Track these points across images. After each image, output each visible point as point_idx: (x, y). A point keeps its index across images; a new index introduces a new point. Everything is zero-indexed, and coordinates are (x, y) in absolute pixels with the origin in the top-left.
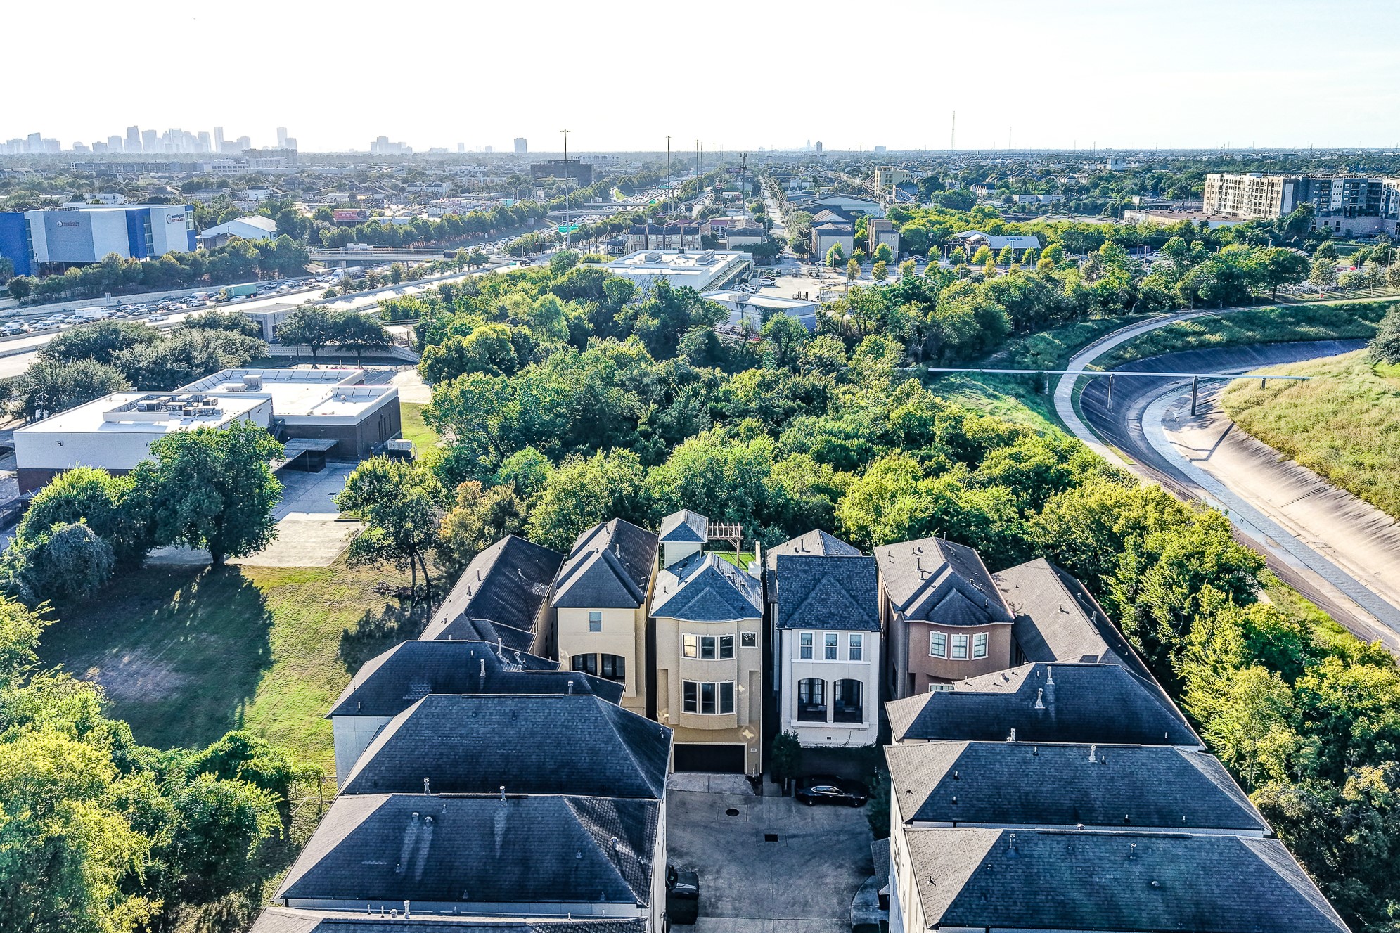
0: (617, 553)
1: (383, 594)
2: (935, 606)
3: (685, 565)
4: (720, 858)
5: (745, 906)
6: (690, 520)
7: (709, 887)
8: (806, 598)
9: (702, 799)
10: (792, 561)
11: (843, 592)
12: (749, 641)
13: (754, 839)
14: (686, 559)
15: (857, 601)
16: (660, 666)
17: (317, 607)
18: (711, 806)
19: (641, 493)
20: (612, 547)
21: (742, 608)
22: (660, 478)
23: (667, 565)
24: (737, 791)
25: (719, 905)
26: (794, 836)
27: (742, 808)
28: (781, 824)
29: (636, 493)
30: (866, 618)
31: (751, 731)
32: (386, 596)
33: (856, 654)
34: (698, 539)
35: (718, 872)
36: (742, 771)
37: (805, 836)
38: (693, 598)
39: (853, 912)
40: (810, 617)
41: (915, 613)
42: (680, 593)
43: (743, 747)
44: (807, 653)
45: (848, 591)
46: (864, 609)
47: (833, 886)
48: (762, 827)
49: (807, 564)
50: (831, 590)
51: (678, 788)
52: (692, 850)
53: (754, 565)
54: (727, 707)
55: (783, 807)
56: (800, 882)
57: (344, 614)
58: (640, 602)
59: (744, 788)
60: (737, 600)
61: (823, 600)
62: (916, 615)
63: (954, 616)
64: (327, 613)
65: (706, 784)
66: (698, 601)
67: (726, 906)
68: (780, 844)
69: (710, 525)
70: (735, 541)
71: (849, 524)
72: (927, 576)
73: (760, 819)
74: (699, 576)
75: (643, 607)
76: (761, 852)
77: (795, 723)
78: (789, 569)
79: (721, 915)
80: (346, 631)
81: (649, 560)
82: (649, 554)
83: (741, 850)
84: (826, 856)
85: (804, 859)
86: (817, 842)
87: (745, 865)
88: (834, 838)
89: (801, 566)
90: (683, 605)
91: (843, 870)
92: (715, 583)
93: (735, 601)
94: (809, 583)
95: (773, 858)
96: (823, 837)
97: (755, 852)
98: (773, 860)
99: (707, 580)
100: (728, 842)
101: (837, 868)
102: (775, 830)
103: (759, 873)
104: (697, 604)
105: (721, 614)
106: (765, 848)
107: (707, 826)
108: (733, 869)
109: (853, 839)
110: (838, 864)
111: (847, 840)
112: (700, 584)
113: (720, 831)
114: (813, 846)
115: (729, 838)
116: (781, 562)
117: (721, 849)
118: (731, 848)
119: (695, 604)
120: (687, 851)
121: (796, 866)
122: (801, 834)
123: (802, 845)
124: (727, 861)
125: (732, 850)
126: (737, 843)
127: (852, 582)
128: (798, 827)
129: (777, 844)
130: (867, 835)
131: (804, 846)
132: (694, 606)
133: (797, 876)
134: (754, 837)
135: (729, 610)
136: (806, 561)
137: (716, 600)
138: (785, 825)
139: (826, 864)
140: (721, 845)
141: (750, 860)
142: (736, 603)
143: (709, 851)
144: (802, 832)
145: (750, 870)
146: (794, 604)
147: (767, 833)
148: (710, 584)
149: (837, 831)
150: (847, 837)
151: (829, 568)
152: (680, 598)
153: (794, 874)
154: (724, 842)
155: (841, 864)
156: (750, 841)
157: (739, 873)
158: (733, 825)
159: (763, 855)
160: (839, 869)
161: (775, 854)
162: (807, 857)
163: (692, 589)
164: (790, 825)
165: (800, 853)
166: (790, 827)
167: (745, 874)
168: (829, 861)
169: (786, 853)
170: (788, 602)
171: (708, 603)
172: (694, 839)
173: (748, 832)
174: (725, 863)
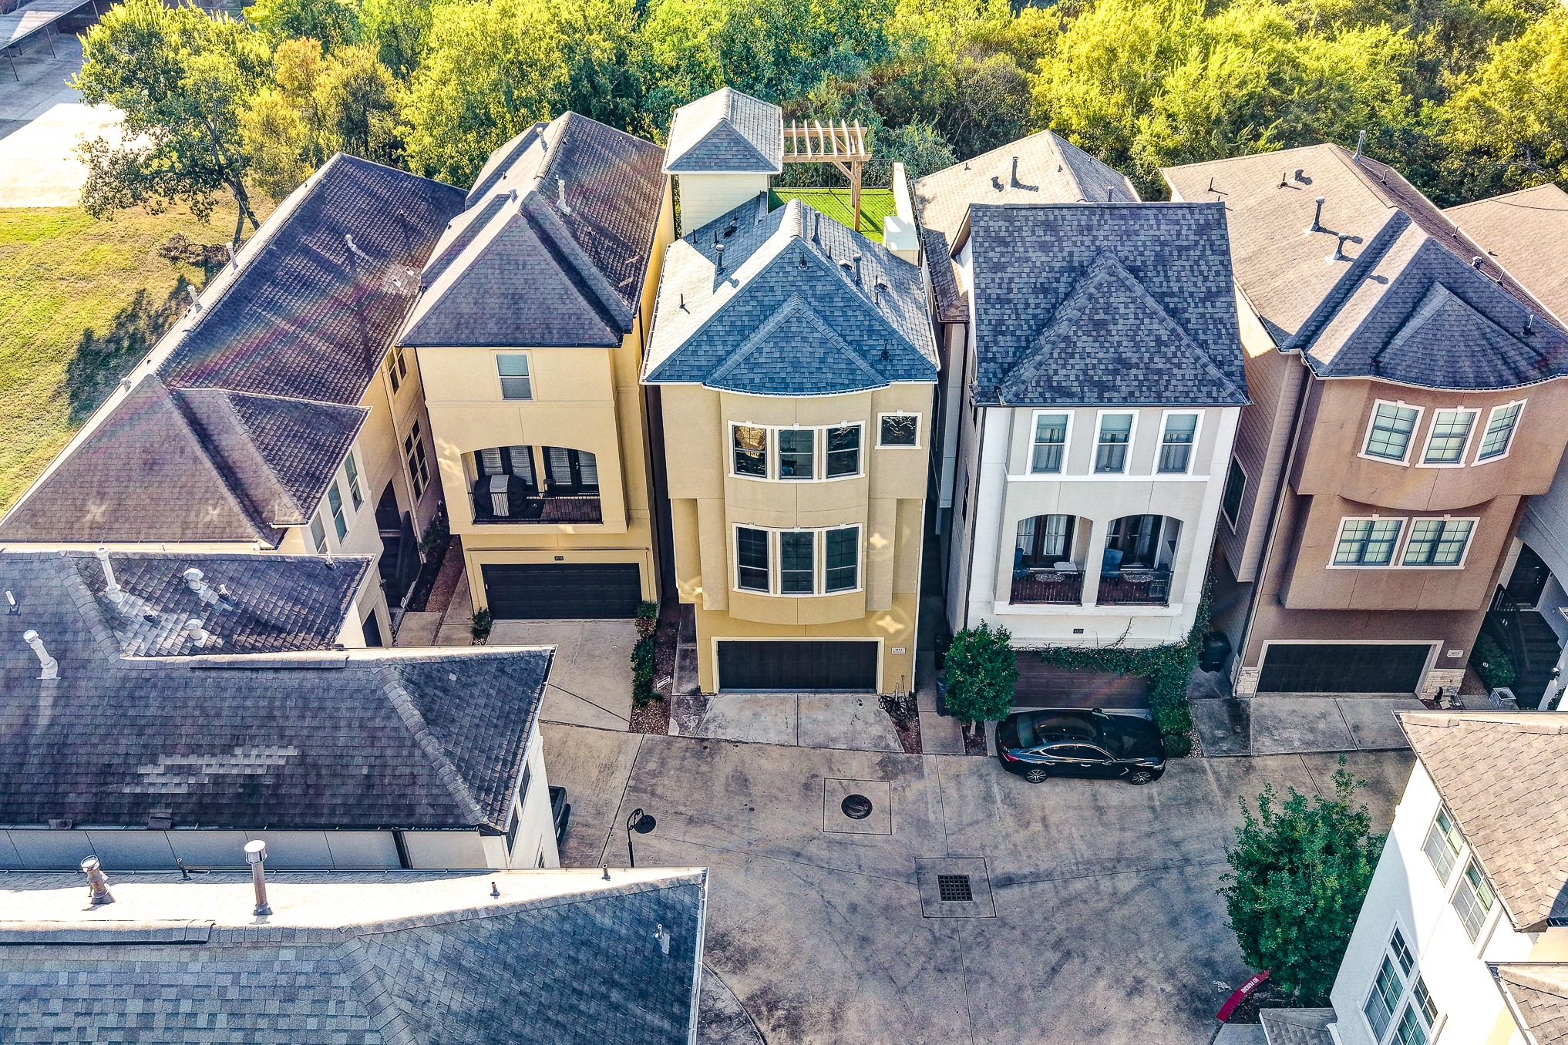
0: (562, 203)
1: (175, 259)
2: (1392, 335)
3: (730, 233)
4: (839, 967)
6: (738, 116)
8: (1049, 322)
9: (785, 767)
10: (1010, 220)
11: (1150, 301)
12: (898, 432)
13: (914, 894)
14: (734, 214)
15: (1184, 324)
16: (676, 491)
17: (44, 288)
18: (807, 787)
19: (634, 56)
20: (547, 187)
21: (885, 354)
22: (676, 22)
23: (686, 228)
24: (864, 742)
26: (1008, 881)
27: (877, 792)
28: (974, 839)
29: (621, 58)
30: (1213, 372)
31: (897, 619)
32: (180, 264)
33: (1175, 458)
34: (761, 163)
35: (836, 1018)
36: (869, 684)
37: (1035, 878)
38: (755, 328)
40: (1067, 375)
41: (1343, 354)
42: (720, 316)
43: (876, 643)
44: (1048, 458)
45: (1160, 297)
46: (1203, 345)
48: (930, 852)
49: (1050, 226)
50: (1119, 299)
51: (731, 734)
52: (769, 939)
53: (898, 222)
54: (842, 578)
55: (972, 787)
57: (91, 303)
58: (620, 330)
59: (876, 730)
60: (871, 331)
61: (1100, 325)
62: (1343, 365)
63: (1452, 360)
64: (58, 303)
65: (792, 721)
66: (771, 336)
68: (978, 909)
69: (788, 125)
70: (848, 165)
71: (1067, 111)
72: (1354, 251)
73: (922, 826)
74: (768, 269)
75: (631, 340)
76: (936, 940)
77: (1003, 607)
78: (1003, 243)
80: (88, 335)
81: (649, 215)
82: (647, 198)
83: (885, 937)
84: (1095, 953)
85: (1045, 963)
86: (1067, 902)
87: (902, 990)
88: (1105, 885)
89: (1033, 233)
90: (729, 348)
91: (1146, 1004)
92: (813, 288)
93: (871, 342)
94: (1057, 280)
95: (967, 963)
96: (1078, 885)
97: (920, 942)
98: (968, 970)
99: (791, 279)
100: (853, 908)
101: (1129, 994)
102: (960, 862)
103: (939, 1020)
104: (765, 350)
105: (830, 376)
106: (943, 924)
107: (798, 855)
108: (873, 1011)
109: (1150, 889)
110: (1129, 981)
111: (1136, 890)
112: (772, 289)
113: (831, 871)
114: (1060, 916)
115: (855, 896)
116: (982, 223)
117: (838, 936)
118: (860, 930)
119: (759, 350)
120: (755, 944)
121: (1028, 994)
122: (1025, 877)
123: (1031, 912)
124: (855, 980)
125: (864, 939)
126: (874, 911)
127: (1170, 273)
128: (1014, 853)
129: (972, 912)
130: (1181, 873)
131: (1038, 916)
132: (756, 355)
133: (1036, 1031)
134: (913, 889)
135: (850, 362)
136: (1042, 222)
137: (816, 335)
138: (983, 847)
139: (1102, 984)
140: (837, 919)
141: (912, 973)
142: (872, 347)
143: (809, 944)
144: (1026, 870)
145: (917, 1011)
146: (1019, 337)
147: (944, 873)
148: (800, 290)
149: (1110, 865)
150: (1135, 882)
151: (1106, 238)
152: (720, 328)
153: (1026, 1020)
154: (843, 910)
155: (1138, 981)
156: (904, 902)
157: (887, 1023)
158: (861, 851)
159: (943, 954)
160: (1136, 1000)
161: (970, 948)
162: (1053, 957)
163: (754, 303)
164: (996, 847)
165: (1034, 942)
166: (996, 853)
167: (905, 1024)
168: (1108, 969)
169: (997, 945)
170: (1003, 333)
171: (793, 344)
172: (770, 901)
173: (898, 874)
174: (852, 986)
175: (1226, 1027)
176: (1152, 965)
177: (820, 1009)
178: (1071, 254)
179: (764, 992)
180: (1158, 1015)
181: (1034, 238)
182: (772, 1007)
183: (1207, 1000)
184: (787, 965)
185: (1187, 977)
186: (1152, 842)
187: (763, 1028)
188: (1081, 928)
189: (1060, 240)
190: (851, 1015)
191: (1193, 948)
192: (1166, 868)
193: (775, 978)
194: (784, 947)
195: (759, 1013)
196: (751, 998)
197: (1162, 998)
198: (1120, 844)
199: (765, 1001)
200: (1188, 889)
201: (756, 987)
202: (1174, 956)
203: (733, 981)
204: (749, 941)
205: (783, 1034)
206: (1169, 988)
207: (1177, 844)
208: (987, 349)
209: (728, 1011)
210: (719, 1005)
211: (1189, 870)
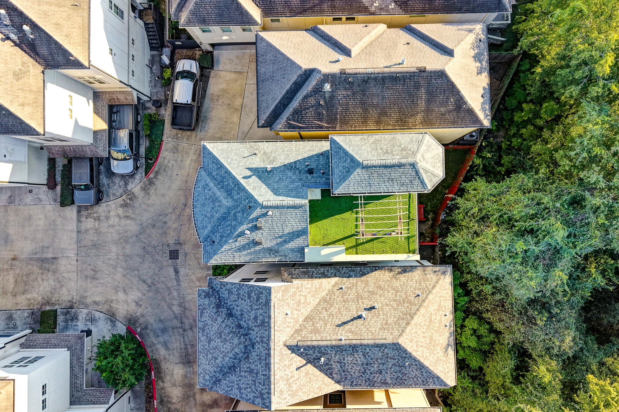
4: (144, 218)
5: (90, 238)
7: (109, 212)
13: (171, 241)
25: (89, 220)
26: (177, 272)
35: (127, 217)
37: (178, 280)
39: (85, 311)
47: (114, 298)
48: (187, 248)
49: (263, 323)
52: (153, 197)
56: (118, 276)
67: (89, 224)
73: (197, 246)
74: (247, 192)
76: (155, 248)
79: (79, 221)
83: (155, 233)
84: (150, 295)
85: (147, 279)
86: (169, 289)
87: (137, 236)
88: (175, 302)
89: (261, 315)
90: (215, 177)
91: (133, 306)
92: (239, 212)
93: (218, 236)
94: (245, 322)
95: (147, 256)
96: (175, 294)
97: (153, 243)
98: (144, 256)
99: (243, 202)
100: (165, 223)
101: (136, 302)
102: (183, 257)
103: (128, 246)
104: (210, 192)
105: (200, 219)
106: (160, 250)
107: (185, 206)
108: (130, 228)
109: (173, 316)
110: (141, 303)
111: (173, 311)
112: (238, 194)
113: (179, 216)
114: (163, 286)
115: (169, 223)
116: (264, 291)
117: (155, 218)
118: (157, 225)
119: (210, 190)
120: (151, 193)
121: (136, 272)
122: (178, 277)
123: (165, 277)
124: (140, 223)
125: (154, 226)
126: (164, 229)
127: (247, 373)
128: (187, 275)
129: (165, 259)
130: (180, 327)
131: (164, 279)
132: (208, 189)
133: (125, 273)
134: (173, 242)
135: (206, 227)
136: (264, 320)
137: (215, 213)
138: (189, 265)
139: (140, 295)
140: (161, 217)
141: (143, 239)
142: (216, 237)
143: (152, 209)
144: (181, 278)
145: (130, 240)
146: (227, 300)
147: (179, 252)
148: (238, 206)
149: (183, 305)
150: (176, 312)
151: (259, 348)
152: (223, 172)
153: (128, 271)
154: (165, 219)
155: (141, 305)
156: (168, 239)
157: (126, 232)
158: (187, 226)
159: (150, 249)
160: (134, 304)
161: (152, 257)
162: (149, 281)
163: (233, 186)
164: (189, 269)
165: (154, 277)
166: (187, 269)
167: (126, 237)
168: (144, 297)
169: (153, 266)
170: (229, 293)
171: (211, 204)
172: (167, 198)
173: (179, 237)
174: (138, 222)
175: (125, 328)
176: (146, 311)
177: (130, 213)
178: (253, 330)
179: (135, 197)
180: (130, 309)
181: (259, 315)
182: (130, 199)
183: (134, 324)
184: (144, 203)
185: (142, 320)
186: (191, 321)
187: (123, 197)
188: (159, 292)
189: (258, 326)
190: (129, 221)
191: (152, 324)
192: (182, 323)
193: (140, 200)
194: (150, 202)
195: (128, 195)
196: (133, 193)
197: (135, 311)
198: (191, 310)
199: (132, 197)
200: (173, 328)
201: (136, 194)
202: (149, 318)
203: (138, 187)
204: (152, 192)
205: (122, 202)
206: (138, 314)
207: (191, 329)
208: (224, 286)
209: (128, 187)
210: (130, 184)
211: (181, 330)
